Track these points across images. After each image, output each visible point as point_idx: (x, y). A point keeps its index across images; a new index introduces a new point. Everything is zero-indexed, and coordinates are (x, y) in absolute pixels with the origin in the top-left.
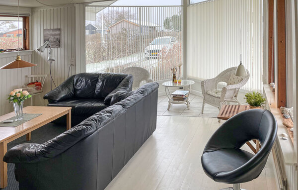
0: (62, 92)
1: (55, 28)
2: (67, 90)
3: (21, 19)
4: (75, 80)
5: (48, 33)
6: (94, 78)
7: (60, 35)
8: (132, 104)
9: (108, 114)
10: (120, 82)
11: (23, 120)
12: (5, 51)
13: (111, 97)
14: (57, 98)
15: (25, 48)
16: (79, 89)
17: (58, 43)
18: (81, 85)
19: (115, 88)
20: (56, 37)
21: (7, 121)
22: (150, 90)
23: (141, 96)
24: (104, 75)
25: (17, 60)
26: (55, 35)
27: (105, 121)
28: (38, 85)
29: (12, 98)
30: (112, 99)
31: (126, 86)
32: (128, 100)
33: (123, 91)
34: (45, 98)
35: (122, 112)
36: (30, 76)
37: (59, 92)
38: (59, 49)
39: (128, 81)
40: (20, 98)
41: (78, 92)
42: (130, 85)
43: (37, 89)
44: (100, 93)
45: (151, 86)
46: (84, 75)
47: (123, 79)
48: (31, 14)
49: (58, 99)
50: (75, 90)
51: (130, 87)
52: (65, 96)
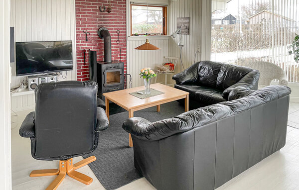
0: (187, 76)
1: (186, 16)
2: (192, 74)
3: (161, 9)
4: (200, 66)
5: (180, 21)
6: (217, 68)
7: (189, 23)
8: (245, 108)
9: (209, 113)
10: (244, 76)
11: (150, 94)
12: (150, 35)
13: (230, 91)
14: (182, 80)
15: (164, 34)
16: (203, 76)
17: (188, 31)
18: (204, 73)
19: (237, 82)
20: (186, 25)
21: (139, 92)
22: (275, 95)
23: (259, 100)
24: (227, 66)
25: (146, 43)
26: (185, 23)
27: (204, 121)
28: (172, 66)
29: (142, 74)
30: (231, 94)
31: (249, 82)
32: (240, 102)
33: (244, 88)
34: (174, 78)
35: (229, 115)
36: (167, 57)
37: (185, 76)
38: (188, 36)
39: (252, 77)
40: (148, 75)
41: (201, 79)
42: (254, 83)
43: (170, 69)
44: (221, 84)
45: (278, 91)
46: (207, 63)
47: (246, 74)
48: (168, 4)
49: (183, 82)
50: (199, 76)
51: (254, 84)
52: (189, 80)
